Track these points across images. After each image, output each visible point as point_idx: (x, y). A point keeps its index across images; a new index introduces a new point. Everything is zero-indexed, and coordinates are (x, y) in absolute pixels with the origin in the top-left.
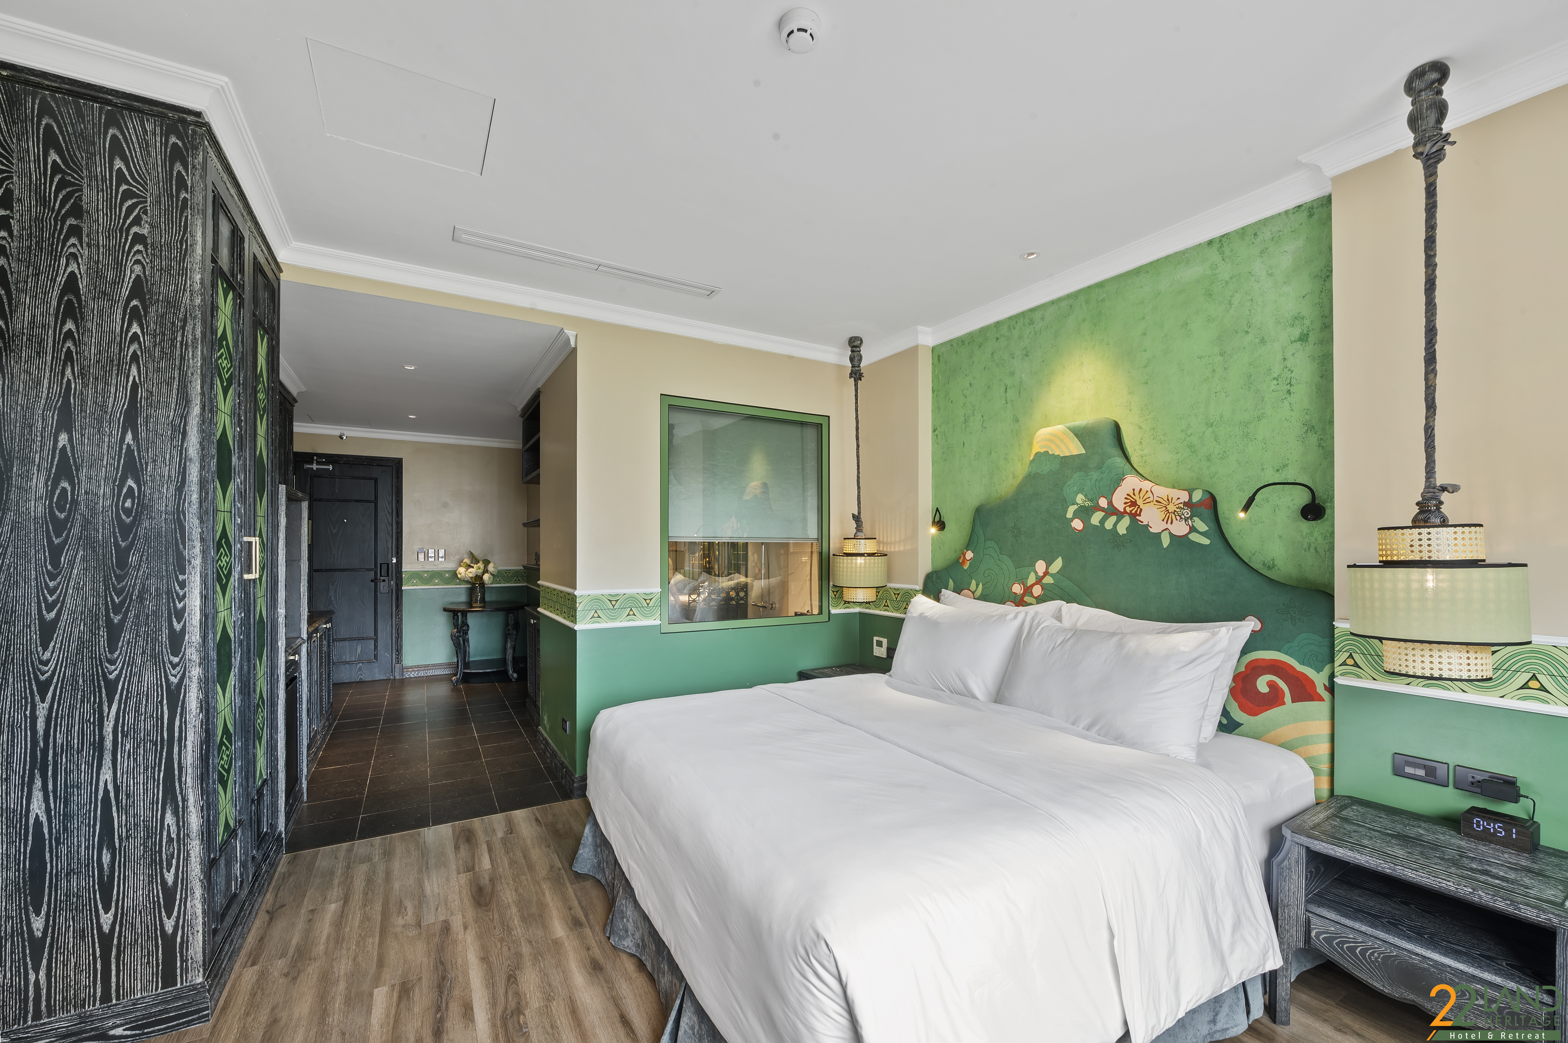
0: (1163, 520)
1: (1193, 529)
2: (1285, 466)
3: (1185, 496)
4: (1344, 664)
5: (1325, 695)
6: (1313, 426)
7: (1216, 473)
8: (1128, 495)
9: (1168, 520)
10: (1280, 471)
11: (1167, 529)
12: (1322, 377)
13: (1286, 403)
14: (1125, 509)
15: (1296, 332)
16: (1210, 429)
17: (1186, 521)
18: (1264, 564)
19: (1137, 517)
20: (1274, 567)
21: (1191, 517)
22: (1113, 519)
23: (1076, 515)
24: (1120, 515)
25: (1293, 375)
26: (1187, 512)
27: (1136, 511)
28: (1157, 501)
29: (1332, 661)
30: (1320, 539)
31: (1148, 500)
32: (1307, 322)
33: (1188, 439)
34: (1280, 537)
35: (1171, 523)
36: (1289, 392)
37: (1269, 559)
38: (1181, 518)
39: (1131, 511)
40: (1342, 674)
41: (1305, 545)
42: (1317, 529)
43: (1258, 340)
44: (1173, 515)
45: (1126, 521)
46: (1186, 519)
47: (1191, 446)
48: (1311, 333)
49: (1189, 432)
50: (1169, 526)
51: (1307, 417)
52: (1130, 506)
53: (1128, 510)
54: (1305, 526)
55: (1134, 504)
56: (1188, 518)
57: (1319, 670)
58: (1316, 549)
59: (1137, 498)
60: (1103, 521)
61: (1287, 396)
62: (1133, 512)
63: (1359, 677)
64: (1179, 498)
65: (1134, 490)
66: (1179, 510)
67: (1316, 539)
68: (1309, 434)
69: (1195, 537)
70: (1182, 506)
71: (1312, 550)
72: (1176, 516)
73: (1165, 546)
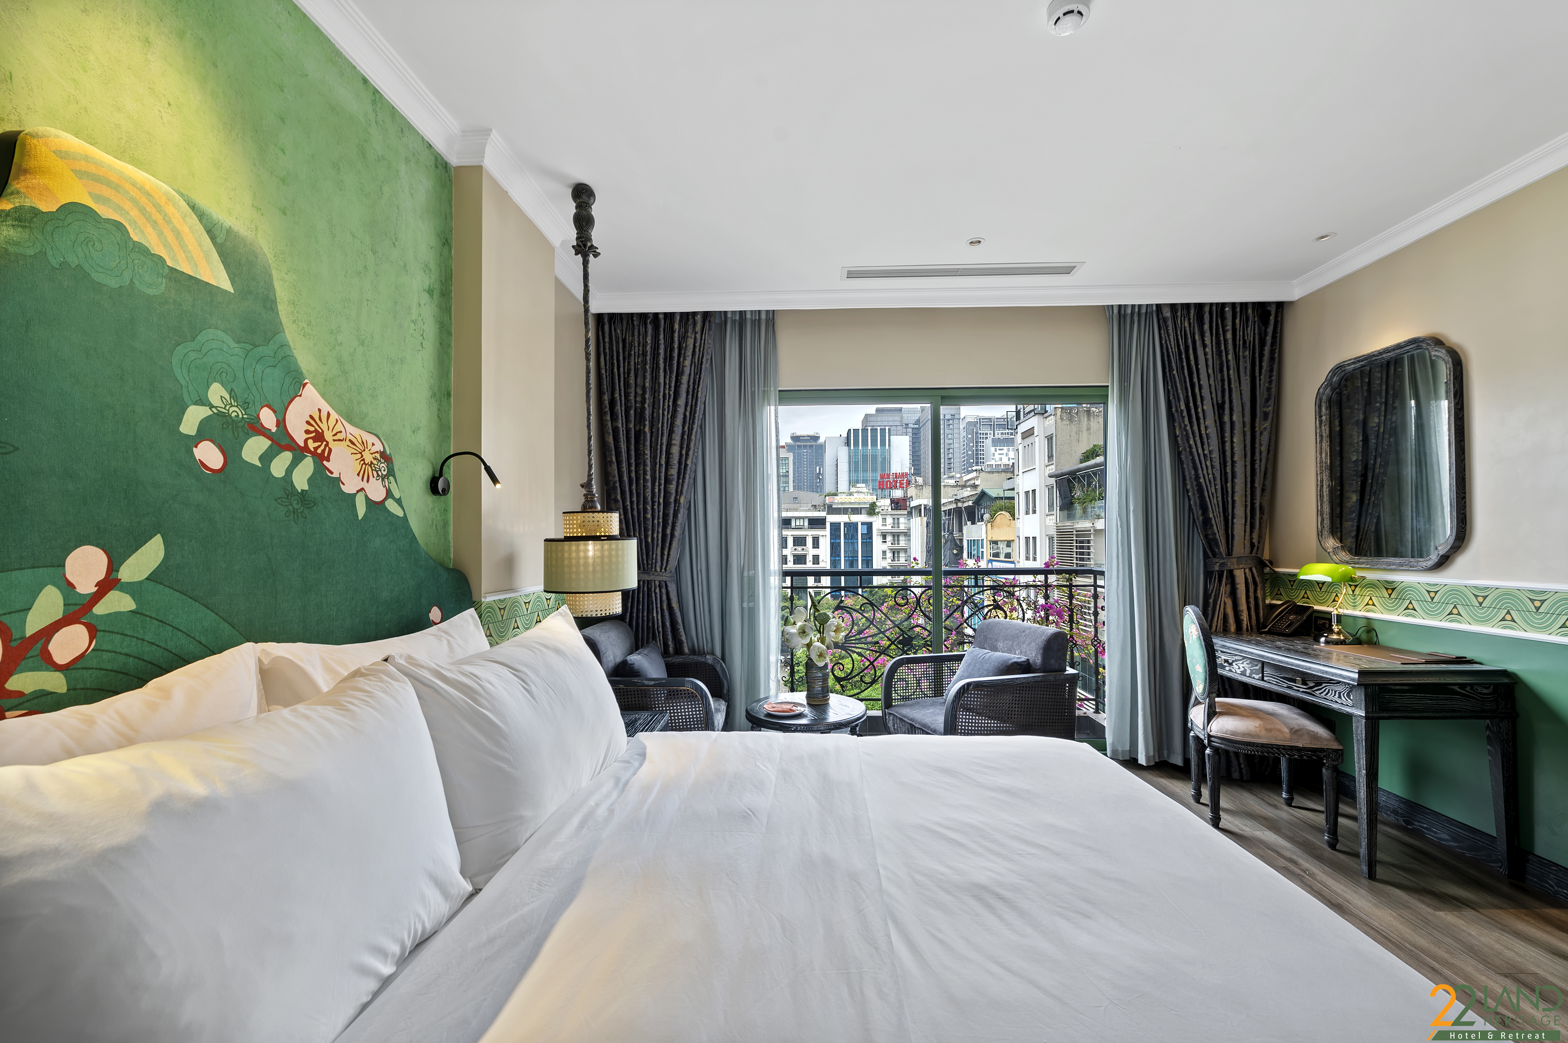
0: (358, 475)
1: (388, 493)
8: (311, 417)
9: (363, 475)
11: (362, 490)
14: (306, 441)
17: (383, 480)
19: (325, 463)
21: (388, 476)
22: (286, 457)
23: (204, 432)
24: (299, 452)
25: (424, 328)
26: (384, 468)
27: (324, 451)
28: (350, 441)
31: (339, 437)
32: (433, 278)
35: (368, 481)
38: (378, 475)
39: (316, 448)
44: (370, 470)
45: (307, 466)
46: (383, 478)
48: (435, 292)
50: (365, 485)
52: (315, 440)
53: (312, 445)
55: (319, 437)
56: (385, 476)
59: (324, 426)
60: (267, 458)
62: (319, 451)
65: (320, 410)
66: (374, 462)
67: (436, 515)
69: (388, 505)
70: (381, 456)
72: (372, 470)
73: (360, 519)
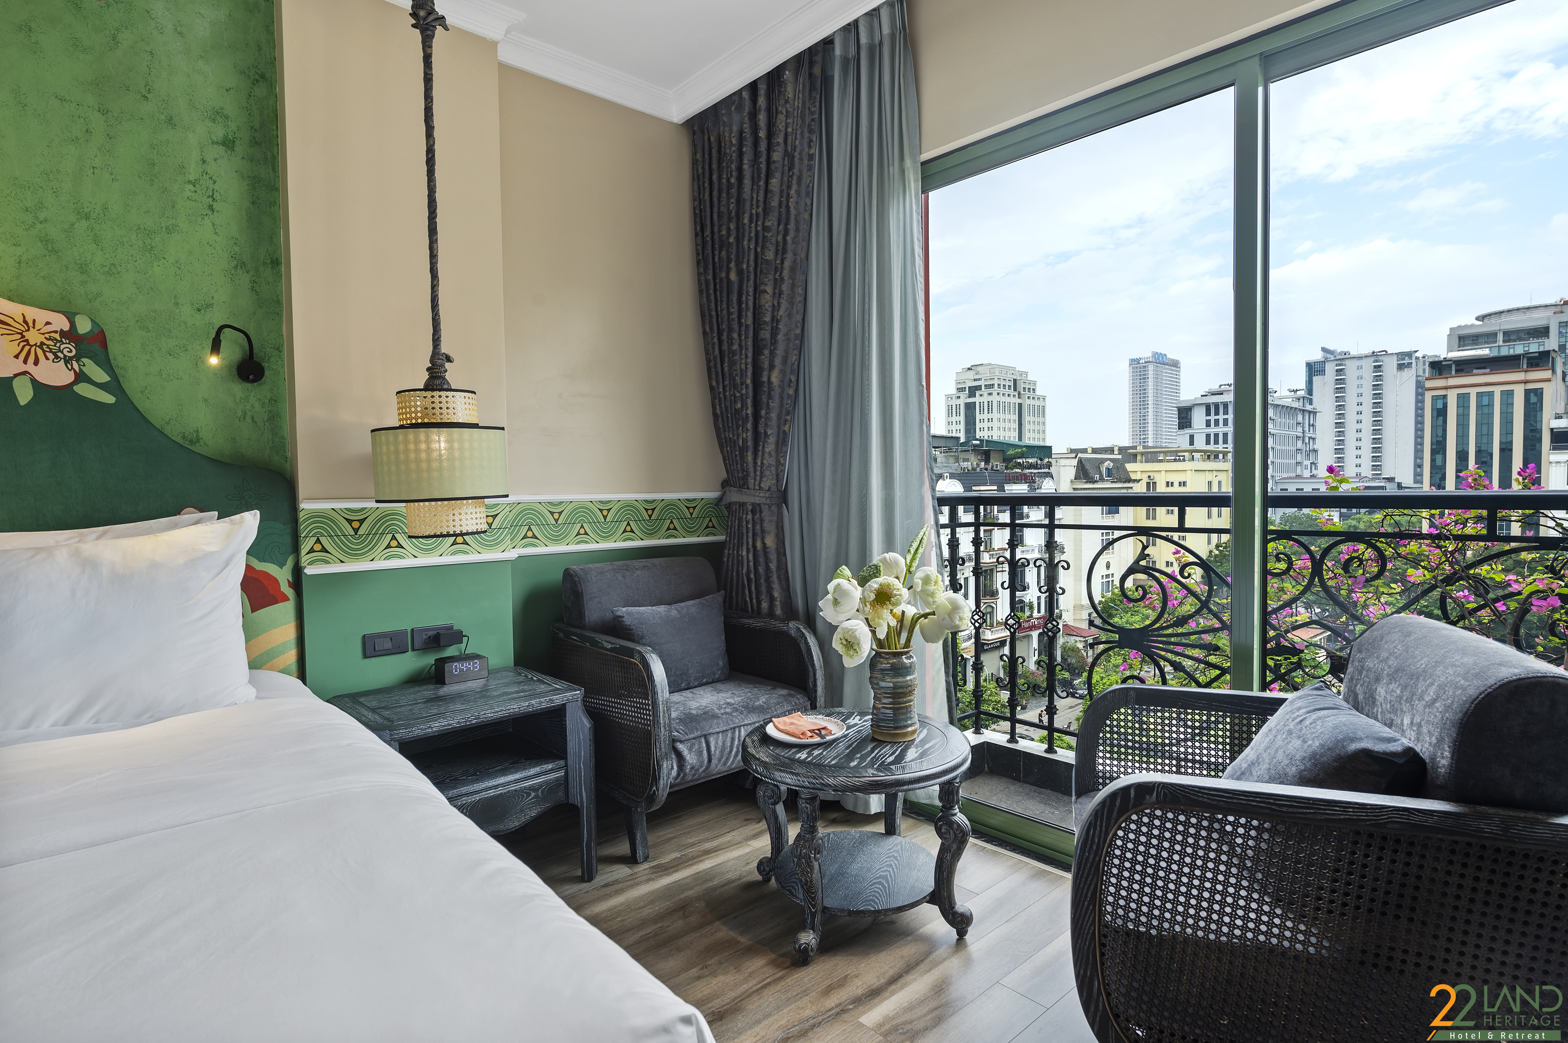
0: (17, 357)
1: (81, 377)
2: (209, 306)
3: (61, 323)
4: (311, 551)
5: (289, 592)
6: (244, 263)
7: (99, 295)
9: (27, 357)
10: (203, 311)
11: (25, 373)
12: (253, 203)
13: (207, 222)
15: (219, 132)
16: (84, 223)
17: (66, 362)
18: (184, 437)
20: (198, 441)
21: (78, 357)
25: (216, 187)
26: (69, 349)
28: (0, 321)
29: (296, 549)
30: (257, 405)
32: (233, 126)
33: (38, 226)
34: (206, 400)
35: (36, 362)
36: (211, 207)
37: (191, 430)
38: (57, 357)
40: (310, 564)
41: (240, 413)
42: (253, 394)
43: (163, 117)
44: (40, 352)
46: (68, 360)
47: (45, 240)
48: (237, 142)
49: (42, 215)
50: (30, 367)
51: (237, 249)
54: (239, 389)
56: (71, 358)
57: (281, 565)
58: (253, 418)
61: (209, 212)
63: (327, 562)
64: (48, 323)
66: (50, 343)
67: (252, 405)
68: (239, 271)
69: (84, 390)
70: (57, 336)
71: (248, 419)
72: (44, 352)
73: (23, 401)
